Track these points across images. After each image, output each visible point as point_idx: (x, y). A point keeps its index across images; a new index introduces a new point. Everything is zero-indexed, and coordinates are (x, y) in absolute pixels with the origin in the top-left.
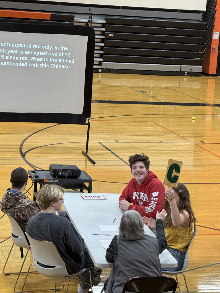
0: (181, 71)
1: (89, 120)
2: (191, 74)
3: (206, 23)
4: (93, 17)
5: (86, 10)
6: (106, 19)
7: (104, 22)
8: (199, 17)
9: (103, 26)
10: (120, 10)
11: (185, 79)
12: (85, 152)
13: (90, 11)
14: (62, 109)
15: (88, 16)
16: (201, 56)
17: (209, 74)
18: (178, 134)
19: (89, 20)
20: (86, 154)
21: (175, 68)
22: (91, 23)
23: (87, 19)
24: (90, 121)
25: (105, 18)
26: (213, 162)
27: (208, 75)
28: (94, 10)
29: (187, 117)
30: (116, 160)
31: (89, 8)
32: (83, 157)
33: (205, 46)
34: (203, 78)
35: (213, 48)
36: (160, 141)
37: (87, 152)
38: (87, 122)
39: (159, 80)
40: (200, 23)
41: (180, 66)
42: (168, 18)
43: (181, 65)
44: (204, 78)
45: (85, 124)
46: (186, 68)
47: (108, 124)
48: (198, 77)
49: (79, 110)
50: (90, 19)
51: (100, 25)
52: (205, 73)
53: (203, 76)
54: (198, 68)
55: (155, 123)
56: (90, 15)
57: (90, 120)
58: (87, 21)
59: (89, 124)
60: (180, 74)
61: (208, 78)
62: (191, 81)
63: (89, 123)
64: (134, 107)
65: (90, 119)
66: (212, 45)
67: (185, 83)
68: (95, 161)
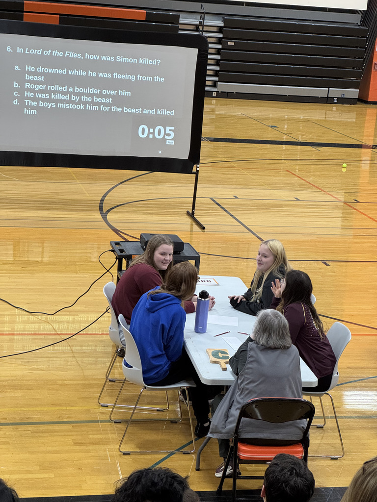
0: (329, 96)
1: (197, 167)
2: (342, 101)
3: (365, 28)
4: (207, 17)
6: (225, 21)
7: (221, 24)
8: (357, 19)
9: (220, 30)
10: (245, 7)
11: (334, 108)
12: (191, 211)
13: (201, 8)
14: (160, 152)
15: (199, 16)
16: (358, 76)
17: (369, 100)
18: (322, 189)
19: (200, 22)
20: (191, 215)
21: (320, 92)
22: (203, 26)
23: (197, 20)
24: (198, 169)
25: (223, 18)
26: (371, 230)
27: (366, 102)
28: (208, 8)
29: (334, 163)
30: (234, 224)
31: (201, 3)
32: (188, 220)
33: (364, 61)
34: (358, 107)
35: (375, 64)
36: (296, 198)
37: (193, 213)
38: (194, 170)
39: (297, 109)
40: (358, 27)
41: (328, 89)
42: (313, 20)
43: (329, 88)
44: (360, 107)
45: (191, 173)
46: (336, 92)
47: (224, 172)
48: (352, 105)
49: (184, 155)
50: (202, 21)
51: (215, 29)
52: (362, 100)
53: (360, 104)
54: (353, 93)
55: (288, 171)
56: (202, 14)
57: (198, 167)
58: (198, 23)
59: (197, 173)
60: (328, 100)
61: (366, 107)
62: (342, 111)
63: (197, 171)
64: (261, 149)
65: (198, 166)
66: (374, 59)
67: (334, 114)
68: (204, 226)
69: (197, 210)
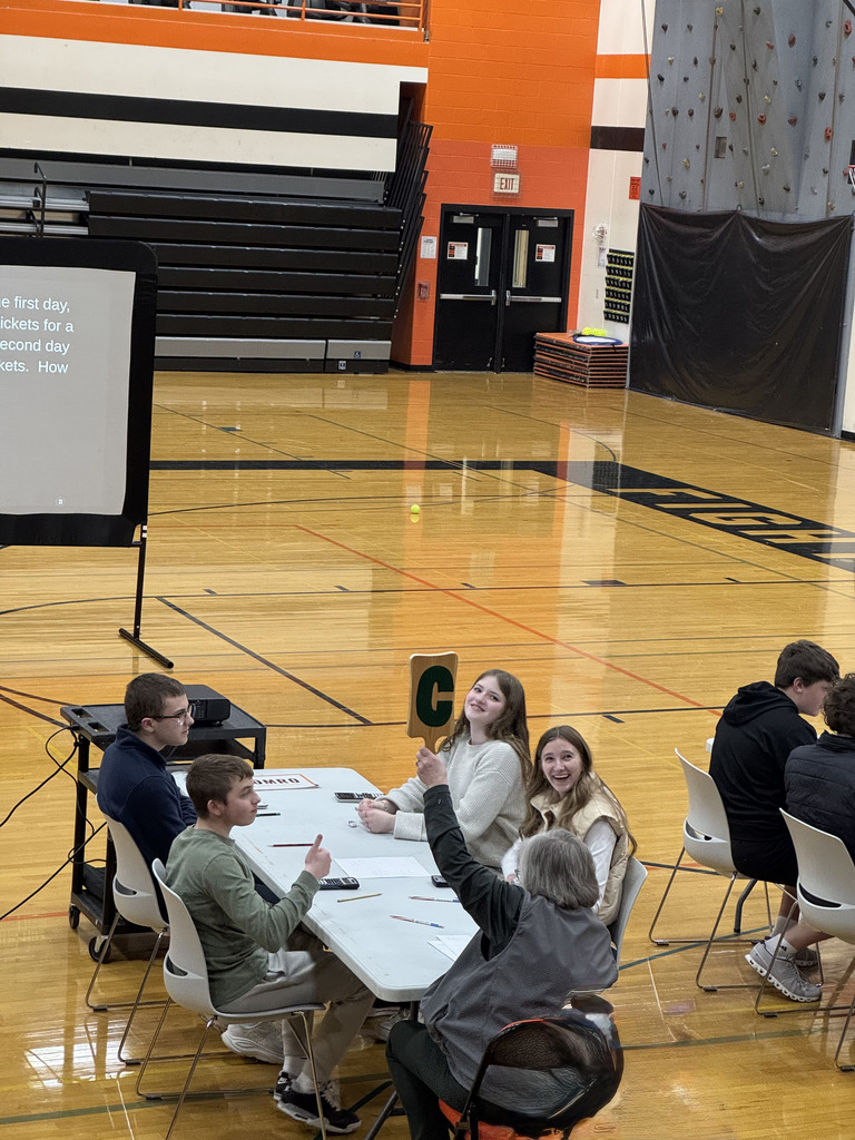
0: (329, 357)
1: (143, 531)
2: (357, 366)
3: (395, 210)
4: (49, 190)
5: (24, 169)
6: (89, 198)
7: (84, 206)
8: (376, 191)
9: (81, 218)
10: (130, 168)
11: (341, 382)
12: (130, 630)
13: (36, 172)
14: (61, 502)
15: (31, 189)
16: (387, 312)
17: (412, 363)
18: (387, 563)
19: (34, 202)
20: (133, 638)
21: (309, 348)
22: (44, 210)
23: (28, 199)
24: (144, 535)
25: (87, 193)
26: (522, 648)
27: (408, 368)
28: (50, 170)
29: (391, 505)
30: (224, 652)
31: (34, 162)
32: (127, 649)
33: (397, 281)
34: (392, 379)
35: (420, 286)
36: (340, 587)
37: (137, 632)
38: (136, 538)
39: (271, 387)
40: (380, 209)
41: (324, 342)
42: (281, 196)
43: (326, 339)
44: (396, 379)
45: (130, 544)
46: (342, 348)
47: (164, 538)
49: (113, 505)
50: (39, 199)
51: (69, 218)
52: (399, 364)
53: (393, 373)
54: (379, 349)
55: (301, 528)
56: (37, 185)
57: (145, 532)
58: (30, 205)
59: (142, 545)
60: (326, 366)
61: (409, 379)
62: (355, 388)
63: (143, 540)
64: (223, 481)
65: (145, 528)
66: (417, 275)
67: (340, 394)
68: (171, 660)
69: (145, 625)
